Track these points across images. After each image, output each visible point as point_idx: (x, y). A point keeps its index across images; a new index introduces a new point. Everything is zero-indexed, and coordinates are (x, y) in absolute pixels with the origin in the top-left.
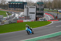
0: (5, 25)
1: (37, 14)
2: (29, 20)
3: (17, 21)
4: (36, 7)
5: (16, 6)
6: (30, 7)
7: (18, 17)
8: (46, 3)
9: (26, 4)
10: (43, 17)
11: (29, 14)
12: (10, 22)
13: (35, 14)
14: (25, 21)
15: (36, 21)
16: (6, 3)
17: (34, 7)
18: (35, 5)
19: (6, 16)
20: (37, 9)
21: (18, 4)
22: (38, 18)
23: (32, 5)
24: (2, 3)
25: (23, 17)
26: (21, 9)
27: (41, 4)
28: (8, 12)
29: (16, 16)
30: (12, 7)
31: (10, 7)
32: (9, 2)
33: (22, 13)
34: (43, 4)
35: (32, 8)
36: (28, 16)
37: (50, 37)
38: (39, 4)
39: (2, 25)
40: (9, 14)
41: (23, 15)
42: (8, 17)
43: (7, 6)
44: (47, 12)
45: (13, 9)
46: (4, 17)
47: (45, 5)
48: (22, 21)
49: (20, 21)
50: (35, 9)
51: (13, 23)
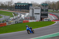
0: (12, 25)
1: (42, 15)
2: (34, 21)
3: (23, 21)
4: (41, 8)
5: (22, 8)
6: (35, 9)
7: (23, 18)
8: (50, 4)
9: (31, 6)
10: (48, 17)
11: (34, 15)
12: (16, 22)
13: (40, 15)
14: (30, 21)
15: (41, 21)
16: (12, 5)
17: (39, 8)
18: (40, 6)
19: (12, 16)
20: (42, 10)
21: (23, 5)
22: (42, 19)
23: (36, 6)
24: (8, 5)
25: (29, 18)
26: (26, 10)
27: (45, 5)
28: (14, 13)
29: (22, 16)
30: (18, 8)
31: (16, 8)
32: (15, 4)
33: (27, 14)
34: (47, 5)
35: (37, 9)
36: (33, 17)
37: (55, 36)
38: (43, 5)
39: (9, 25)
40: (15, 15)
41: (29, 16)
42: (15, 17)
43: (13, 7)
44: (51, 13)
45: (19, 10)
46: (11, 18)
47: (49, 6)
48: (27, 21)
49: (26, 21)
50: (40, 10)
51: (19, 23)
